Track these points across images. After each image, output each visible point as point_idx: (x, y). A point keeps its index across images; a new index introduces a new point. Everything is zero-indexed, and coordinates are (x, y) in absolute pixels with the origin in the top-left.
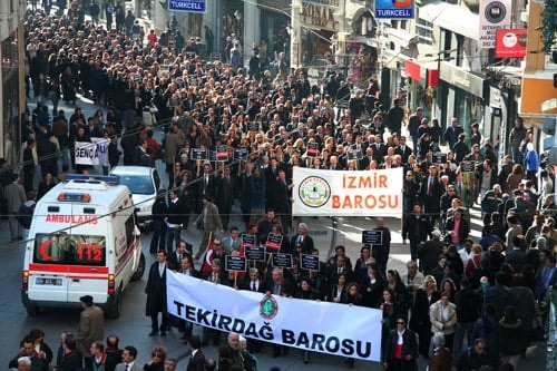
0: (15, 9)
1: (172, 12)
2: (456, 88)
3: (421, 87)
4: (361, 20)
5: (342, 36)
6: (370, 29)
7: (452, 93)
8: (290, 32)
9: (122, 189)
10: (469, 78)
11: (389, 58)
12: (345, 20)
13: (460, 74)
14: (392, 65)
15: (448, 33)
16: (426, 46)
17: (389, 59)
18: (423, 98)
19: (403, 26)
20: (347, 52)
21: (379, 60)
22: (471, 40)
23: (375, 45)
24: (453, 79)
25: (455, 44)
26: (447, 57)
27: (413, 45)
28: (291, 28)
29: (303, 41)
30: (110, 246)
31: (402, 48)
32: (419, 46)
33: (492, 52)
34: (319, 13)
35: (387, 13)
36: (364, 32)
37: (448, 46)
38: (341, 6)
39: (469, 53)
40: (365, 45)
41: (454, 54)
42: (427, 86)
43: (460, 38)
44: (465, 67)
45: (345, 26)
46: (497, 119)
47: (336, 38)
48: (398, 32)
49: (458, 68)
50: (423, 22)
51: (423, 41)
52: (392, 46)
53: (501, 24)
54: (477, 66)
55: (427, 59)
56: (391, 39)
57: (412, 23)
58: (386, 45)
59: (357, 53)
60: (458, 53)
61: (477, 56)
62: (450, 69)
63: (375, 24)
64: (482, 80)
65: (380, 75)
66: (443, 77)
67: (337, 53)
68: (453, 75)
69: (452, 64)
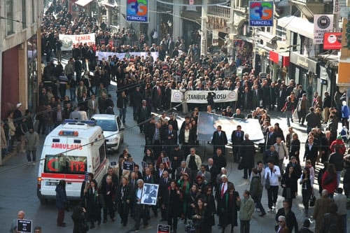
0: (35, 20)
1: (130, 22)
2: (300, 67)
3: (279, 67)
4: (243, 27)
5: (232, 35)
6: (248, 31)
7: (297, 70)
8: (201, 33)
9: (97, 129)
10: (308, 62)
12: (234, 26)
13: (302, 59)
14: (260, 53)
15: (295, 35)
17: (261, 50)
18: (279, 73)
19: (268, 30)
20: (235, 46)
21: (254, 51)
22: (309, 38)
23: (251, 41)
24: (299, 62)
25: (300, 41)
26: (295, 49)
27: (274, 42)
28: (201, 31)
29: (208, 39)
30: (90, 163)
31: (267, 43)
32: (278, 42)
33: (321, 46)
34: (218, 22)
35: (257, 23)
36: (245, 34)
37: (295, 42)
38: (231, 18)
39: (308, 46)
40: (246, 42)
41: (298, 48)
42: (282, 67)
43: (303, 37)
44: (305, 55)
45: (234, 29)
46: (324, 87)
47: (228, 37)
48: (265, 33)
49: (301, 56)
50: (280, 28)
51: (280, 39)
52: (262, 42)
53: (327, 29)
54: (313, 54)
55: (282, 49)
56: (261, 38)
57: (274, 29)
58: (258, 41)
59: (241, 46)
60: (301, 47)
61: (313, 48)
62: (296, 56)
63: (251, 28)
64: (316, 62)
65: (254, 60)
66: (292, 61)
67: (229, 46)
68: (298, 60)
69: (297, 53)
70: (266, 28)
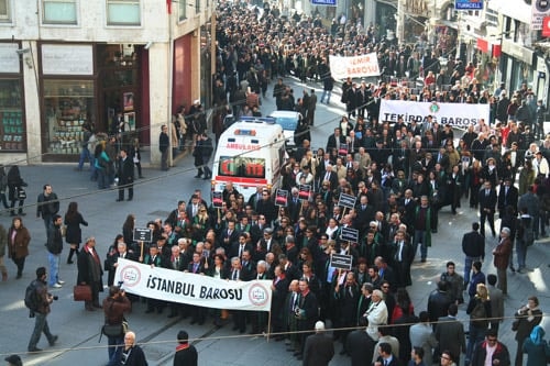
1: (316, 6)
2: (513, 58)
3: (488, 57)
4: (447, 10)
5: (433, 20)
6: (453, 16)
7: (510, 61)
8: (396, 17)
9: (277, 128)
10: (523, 51)
12: (436, 10)
13: (517, 48)
14: (467, 42)
15: (509, 19)
16: (492, 28)
17: (466, 36)
18: (489, 65)
19: (477, 14)
20: (436, 32)
21: (459, 38)
22: (525, 24)
23: (456, 27)
24: (511, 52)
25: (513, 26)
26: (507, 36)
27: (483, 27)
28: (397, 15)
29: (406, 24)
30: (268, 166)
31: (475, 29)
32: (488, 28)
33: (539, 32)
34: (417, 5)
35: (464, 5)
36: (449, 18)
37: (508, 28)
39: (524, 33)
40: (450, 28)
41: (512, 35)
42: (492, 56)
43: (518, 23)
44: (520, 42)
45: (436, 13)
46: (542, 80)
47: (429, 22)
48: (473, 17)
49: (515, 44)
50: (491, 11)
51: (490, 24)
52: (469, 28)
53: (547, 13)
54: (529, 42)
55: (493, 37)
56: (468, 23)
57: (483, 13)
58: (464, 27)
59: (443, 33)
60: (516, 34)
61: (529, 35)
62: (509, 45)
63: (456, 12)
64: (532, 52)
65: (458, 49)
66: (504, 50)
67: (429, 33)
68: (512, 49)
69: (511, 41)
70: (474, 11)
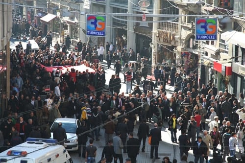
0: (5, 35)
1: (89, 37)
2: (242, 77)
3: (223, 76)
4: (190, 40)
5: (180, 48)
6: (195, 45)
7: (239, 79)
8: (152, 46)
11: (205, 60)
12: (181, 40)
13: (244, 69)
14: (206, 64)
15: (237, 47)
16: (225, 54)
18: (223, 82)
19: (212, 43)
20: (182, 57)
21: (200, 61)
23: (197, 53)
24: (240, 72)
26: (236, 60)
27: (218, 53)
28: (152, 44)
29: (158, 52)
31: (211, 54)
32: (221, 54)
34: (167, 36)
35: (202, 37)
36: (191, 47)
37: (237, 54)
38: (179, 33)
40: (192, 53)
41: (240, 59)
42: (225, 76)
43: (244, 50)
45: (181, 42)
47: (176, 49)
48: (210, 46)
49: (242, 66)
50: (224, 41)
51: (224, 52)
52: (206, 54)
55: (225, 61)
56: (206, 50)
57: (217, 42)
58: (203, 53)
59: (188, 58)
60: (242, 58)
62: (238, 66)
63: (197, 42)
65: (199, 69)
66: (234, 70)
67: (177, 57)
68: (240, 70)
69: (239, 64)
70: (210, 41)
